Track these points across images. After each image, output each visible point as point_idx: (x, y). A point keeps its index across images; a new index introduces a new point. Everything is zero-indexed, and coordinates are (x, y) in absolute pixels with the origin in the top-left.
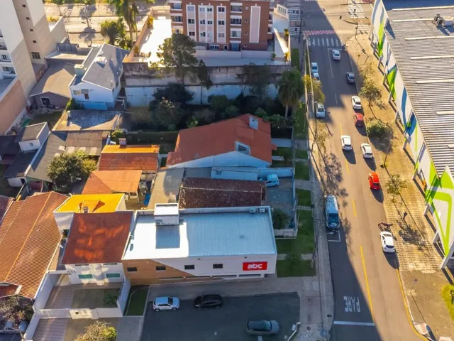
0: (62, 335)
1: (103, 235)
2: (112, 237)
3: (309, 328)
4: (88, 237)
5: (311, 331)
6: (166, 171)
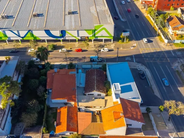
2: (130, 106)
6: (79, 103)
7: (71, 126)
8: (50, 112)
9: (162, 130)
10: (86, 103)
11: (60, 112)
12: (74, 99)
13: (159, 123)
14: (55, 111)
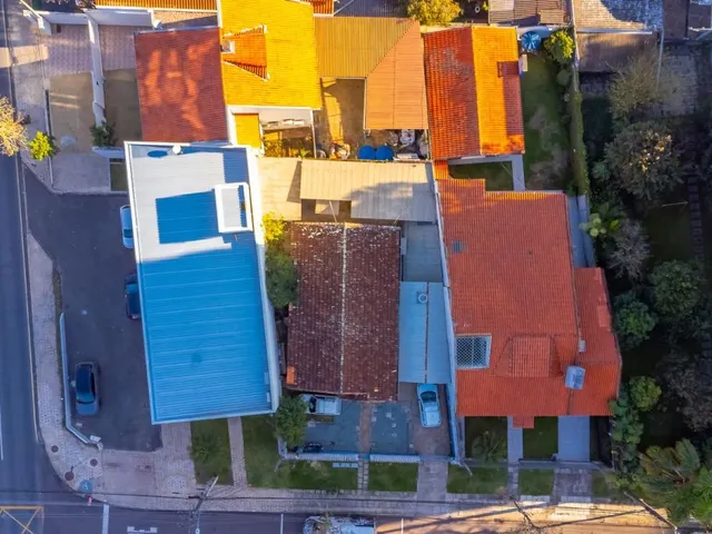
0: (73, 69)
1: (186, 94)
2: (183, 112)
3: (94, 463)
4: (181, 68)
5: (89, 465)
6: (426, 181)
7: (451, 53)
8: (557, 165)
9: (71, 72)
10: (393, 180)
11: (510, 133)
12: (451, 196)
13: (76, 107)
14: (537, 167)
